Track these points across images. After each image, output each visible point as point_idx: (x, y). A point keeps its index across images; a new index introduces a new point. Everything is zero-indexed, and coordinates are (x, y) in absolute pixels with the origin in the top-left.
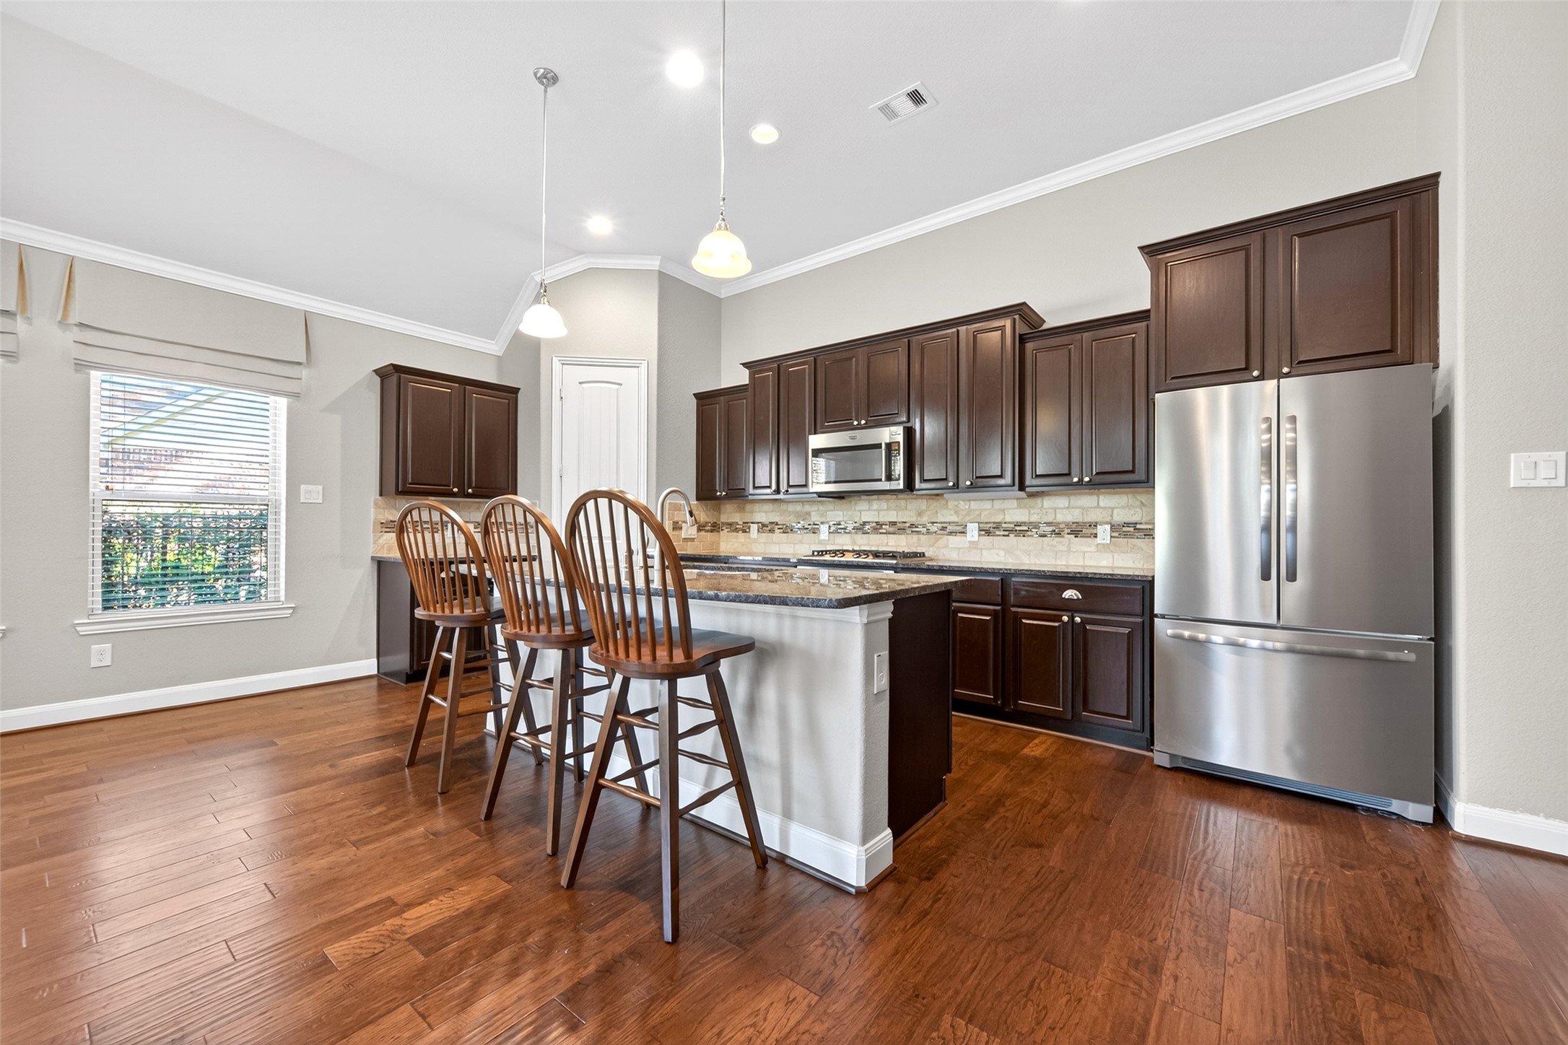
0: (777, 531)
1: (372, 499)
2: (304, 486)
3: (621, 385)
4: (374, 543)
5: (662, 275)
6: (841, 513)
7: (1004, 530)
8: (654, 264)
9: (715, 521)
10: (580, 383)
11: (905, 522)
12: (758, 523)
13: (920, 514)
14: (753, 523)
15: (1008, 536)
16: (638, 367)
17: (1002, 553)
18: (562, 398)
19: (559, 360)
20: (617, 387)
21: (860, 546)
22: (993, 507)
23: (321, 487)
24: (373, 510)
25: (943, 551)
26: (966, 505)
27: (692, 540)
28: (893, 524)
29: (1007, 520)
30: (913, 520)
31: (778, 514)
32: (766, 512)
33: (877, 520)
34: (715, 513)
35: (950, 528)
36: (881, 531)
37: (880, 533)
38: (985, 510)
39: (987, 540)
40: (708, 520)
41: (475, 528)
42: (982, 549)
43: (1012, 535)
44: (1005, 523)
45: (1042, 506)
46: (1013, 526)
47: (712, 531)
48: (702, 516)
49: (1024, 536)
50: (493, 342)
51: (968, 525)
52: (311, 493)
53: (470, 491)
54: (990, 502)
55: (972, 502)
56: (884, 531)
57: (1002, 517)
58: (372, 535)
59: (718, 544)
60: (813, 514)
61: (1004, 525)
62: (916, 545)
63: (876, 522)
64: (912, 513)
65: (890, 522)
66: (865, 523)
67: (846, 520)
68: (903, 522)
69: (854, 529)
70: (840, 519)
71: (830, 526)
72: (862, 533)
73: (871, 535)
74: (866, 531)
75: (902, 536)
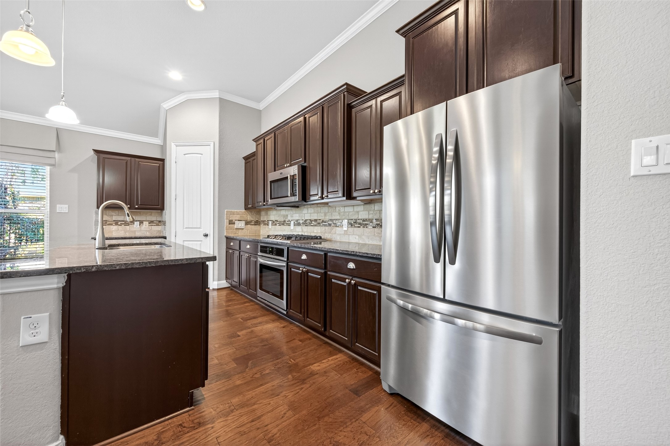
0: (278, 224)
1: (94, 210)
2: (58, 205)
3: (202, 154)
4: (95, 230)
5: (221, 100)
6: (298, 215)
7: (359, 224)
8: (216, 94)
9: (257, 220)
10: (184, 155)
12: (272, 220)
13: (325, 215)
14: (270, 221)
16: (210, 145)
17: (357, 237)
18: (176, 162)
19: (175, 144)
20: (201, 155)
21: (304, 232)
22: (354, 210)
23: (67, 205)
24: (94, 215)
25: (334, 236)
26: (343, 209)
27: (242, 229)
28: (316, 220)
29: (359, 218)
30: (323, 218)
32: (274, 215)
33: (310, 219)
34: (257, 216)
37: (312, 226)
38: (351, 212)
39: (351, 229)
40: (252, 219)
41: (149, 223)
42: (349, 235)
43: (361, 227)
44: (359, 220)
45: (374, 209)
46: (362, 221)
47: (255, 225)
48: (249, 218)
49: (366, 227)
50: (158, 139)
51: (343, 221)
52: (62, 208)
53: (137, 206)
54: (353, 207)
55: (345, 208)
56: (313, 224)
57: (357, 217)
58: (94, 226)
59: (259, 231)
60: (289, 216)
61: (358, 221)
62: (324, 232)
64: (323, 215)
65: (315, 220)
66: (306, 220)
67: (300, 219)
68: (319, 220)
69: (302, 223)
70: (298, 218)
71: (294, 222)
72: (305, 226)
73: (308, 227)
74: (306, 225)
75: (319, 227)
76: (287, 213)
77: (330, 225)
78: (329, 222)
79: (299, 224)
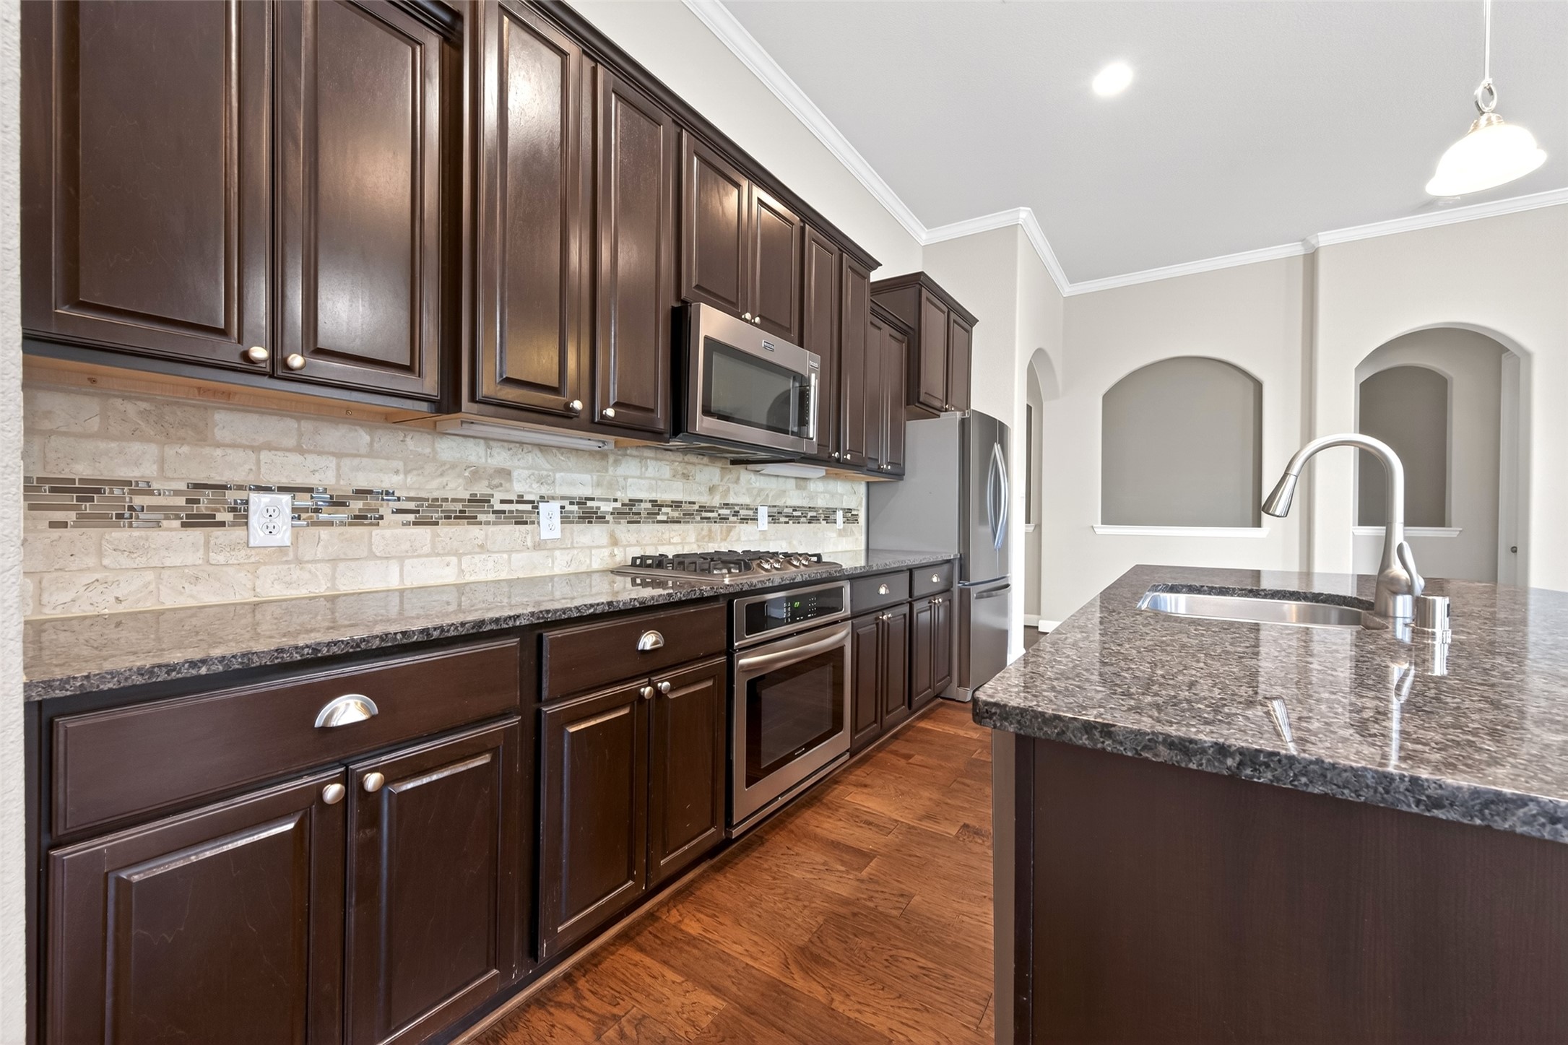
0: (389, 517)
7: (785, 516)
11: (694, 503)
13: (712, 490)
15: (787, 523)
17: (784, 544)
22: (778, 486)
28: (676, 505)
29: (788, 504)
30: (704, 499)
31: (399, 464)
33: (652, 498)
35: (743, 512)
36: (659, 518)
38: (773, 489)
39: (773, 529)
43: (791, 522)
44: (786, 507)
45: (810, 489)
46: (791, 510)
49: (799, 523)
51: (759, 507)
54: (776, 479)
55: (761, 477)
56: (664, 518)
57: (784, 499)
61: (785, 510)
63: (650, 501)
64: (704, 489)
65: (672, 502)
66: (633, 502)
67: (597, 493)
68: (690, 503)
69: (612, 514)
70: (586, 492)
71: (562, 507)
72: (629, 522)
73: (642, 525)
74: (636, 518)
75: (690, 526)
76: (500, 458)
77: (724, 519)
78: (721, 511)
79: (591, 517)
